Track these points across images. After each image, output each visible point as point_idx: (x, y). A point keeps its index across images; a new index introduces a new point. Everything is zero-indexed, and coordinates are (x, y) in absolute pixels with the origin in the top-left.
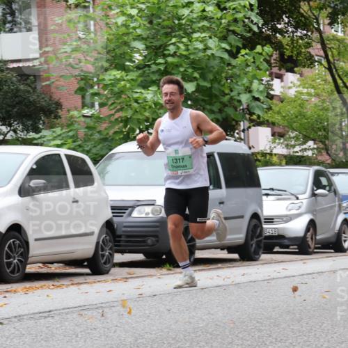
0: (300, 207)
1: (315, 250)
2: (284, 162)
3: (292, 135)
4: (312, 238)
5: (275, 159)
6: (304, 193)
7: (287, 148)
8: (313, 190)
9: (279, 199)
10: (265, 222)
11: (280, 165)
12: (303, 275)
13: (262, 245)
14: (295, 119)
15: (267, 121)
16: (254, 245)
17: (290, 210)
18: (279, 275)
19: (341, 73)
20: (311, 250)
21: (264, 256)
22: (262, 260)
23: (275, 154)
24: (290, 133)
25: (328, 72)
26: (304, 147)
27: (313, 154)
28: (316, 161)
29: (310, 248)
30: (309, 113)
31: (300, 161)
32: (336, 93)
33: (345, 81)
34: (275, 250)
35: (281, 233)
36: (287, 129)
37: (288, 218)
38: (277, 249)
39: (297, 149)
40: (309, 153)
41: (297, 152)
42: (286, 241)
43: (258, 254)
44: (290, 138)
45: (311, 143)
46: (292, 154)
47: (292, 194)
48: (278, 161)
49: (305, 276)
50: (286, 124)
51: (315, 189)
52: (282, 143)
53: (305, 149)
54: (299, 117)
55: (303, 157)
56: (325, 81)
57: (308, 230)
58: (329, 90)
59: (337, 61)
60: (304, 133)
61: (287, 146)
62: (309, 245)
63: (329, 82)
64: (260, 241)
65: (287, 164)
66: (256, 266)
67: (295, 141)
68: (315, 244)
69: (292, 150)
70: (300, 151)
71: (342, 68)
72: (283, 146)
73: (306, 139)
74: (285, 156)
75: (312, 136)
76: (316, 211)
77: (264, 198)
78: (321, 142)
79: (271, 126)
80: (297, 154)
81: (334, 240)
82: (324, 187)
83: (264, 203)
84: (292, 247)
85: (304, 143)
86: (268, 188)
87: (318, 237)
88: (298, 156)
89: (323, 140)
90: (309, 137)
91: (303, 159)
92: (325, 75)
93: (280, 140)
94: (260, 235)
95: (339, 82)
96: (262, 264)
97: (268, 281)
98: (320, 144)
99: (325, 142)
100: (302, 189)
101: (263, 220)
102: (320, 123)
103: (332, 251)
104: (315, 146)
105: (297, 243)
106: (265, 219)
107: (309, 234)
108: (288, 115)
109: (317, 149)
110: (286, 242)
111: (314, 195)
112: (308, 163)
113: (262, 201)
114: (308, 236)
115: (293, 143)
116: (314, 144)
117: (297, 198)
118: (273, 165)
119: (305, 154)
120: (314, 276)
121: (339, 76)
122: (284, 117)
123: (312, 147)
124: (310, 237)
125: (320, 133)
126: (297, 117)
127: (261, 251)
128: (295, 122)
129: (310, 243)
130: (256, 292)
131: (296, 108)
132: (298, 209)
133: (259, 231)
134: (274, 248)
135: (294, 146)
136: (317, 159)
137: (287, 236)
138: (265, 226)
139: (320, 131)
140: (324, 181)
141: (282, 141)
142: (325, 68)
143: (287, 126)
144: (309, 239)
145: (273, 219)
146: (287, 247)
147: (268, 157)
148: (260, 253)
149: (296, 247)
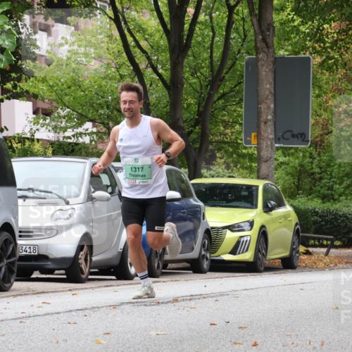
0: (70, 215)
1: (90, 277)
2: (50, 151)
3: (62, 113)
4: (86, 260)
5: (37, 147)
6: (77, 196)
7: (56, 132)
8: (89, 192)
9: (41, 204)
10: (20, 236)
11: (45, 155)
12: (71, 311)
13: (15, 269)
14: (67, 91)
15: (27, 92)
16: (3, 269)
17: (57, 219)
18: (37, 311)
19: (132, 27)
20: (83, 276)
21: (17, 285)
22: (14, 290)
23: (38, 140)
24: (59, 110)
25: (114, 26)
26: (80, 130)
27: (91, 141)
28: (94, 150)
29: (83, 273)
30: (87, 82)
31: (73, 151)
32: (124, 54)
33: (137, 38)
34: (34, 276)
35: (43, 252)
36: (55, 104)
37: (54, 231)
38: (36, 275)
39: (69, 133)
40: (87, 140)
41: (69, 138)
42: (49, 263)
43: (9, 281)
44: (60, 117)
45: (88, 125)
46: (61, 139)
47: (60, 197)
48: (41, 149)
49: (74, 313)
50: (54, 96)
51: (93, 190)
52: (48, 125)
53: (81, 134)
54: (73, 88)
55: (77, 144)
56: (110, 37)
57: (80, 248)
58: (116, 50)
59: (127, 9)
60: (80, 111)
61: (55, 129)
62: (81, 269)
63: (116, 39)
64: (13, 263)
65: (54, 154)
66: (5, 299)
67: (67, 121)
68: (90, 268)
69: (61, 135)
70: (74, 136)
71: (134, 20)
72: (50, 128)
73: (82, 119)
74: (52, 143)
75: (90, 116)
76: (92, 221)
77: (20, 201)
78: (103, 123)
79: (32, 99)
80: (69, 141)
81: (116, 262)
82: (105, 188)
83: (20, 209)
84: (56, 272)
85: (80, 124)
86: (27, 188)
87: (94, 259)
88: (70, 143)
89: (106, 121)
90: (86, 117)
91: (77, 148)
92: (110, 29)
93: (45, 120)
94: (13, 253)
95: (130, 39)
96: (15, 296)
97: (21, 319)
98: (102, 127)
99: (108, 124)
100: (74, 189)
101: (17, 234)
102: (102, 97)
103: (114, 277)
104: (95, 130)
105: (65, 266)
106: (20, 232)
107: (81, 253)
108: (58, 85)
109: (97, 133)
110: (50, 265)
111: (90, 199)
112: (83, 153)
113: (16, 205)
114: (80, 257)
115: (63, 124)
116: (94, 126)
117: (67, 203)
118: (33, 154)
119: (81, 140)
120: (86, 312)
121: (129, 31)
122: (52, 87)
123: (89, 131)
124: (83, 258)
125: (101, 111)
126: (69, 87)
127: (14, 277)
128: (66, 95)
129: (83, 266)
130: (3, 335)
131: (69, 74)
132: (68, 219)
133: (11, 249)
134: (32, 274)
135: (65, 129)
136: (96, 148)
137: (51, 257)
138: (20, 242)
139: (102, 108)
140: (105, 179)
141: (48, 121)
142: (110, 18)
143: (55, 101)
144: (82, 261)
145: (32, 232)
146: (51, 271)
147: (27, 143)
148: (12, 281)
149: (63, 272)
